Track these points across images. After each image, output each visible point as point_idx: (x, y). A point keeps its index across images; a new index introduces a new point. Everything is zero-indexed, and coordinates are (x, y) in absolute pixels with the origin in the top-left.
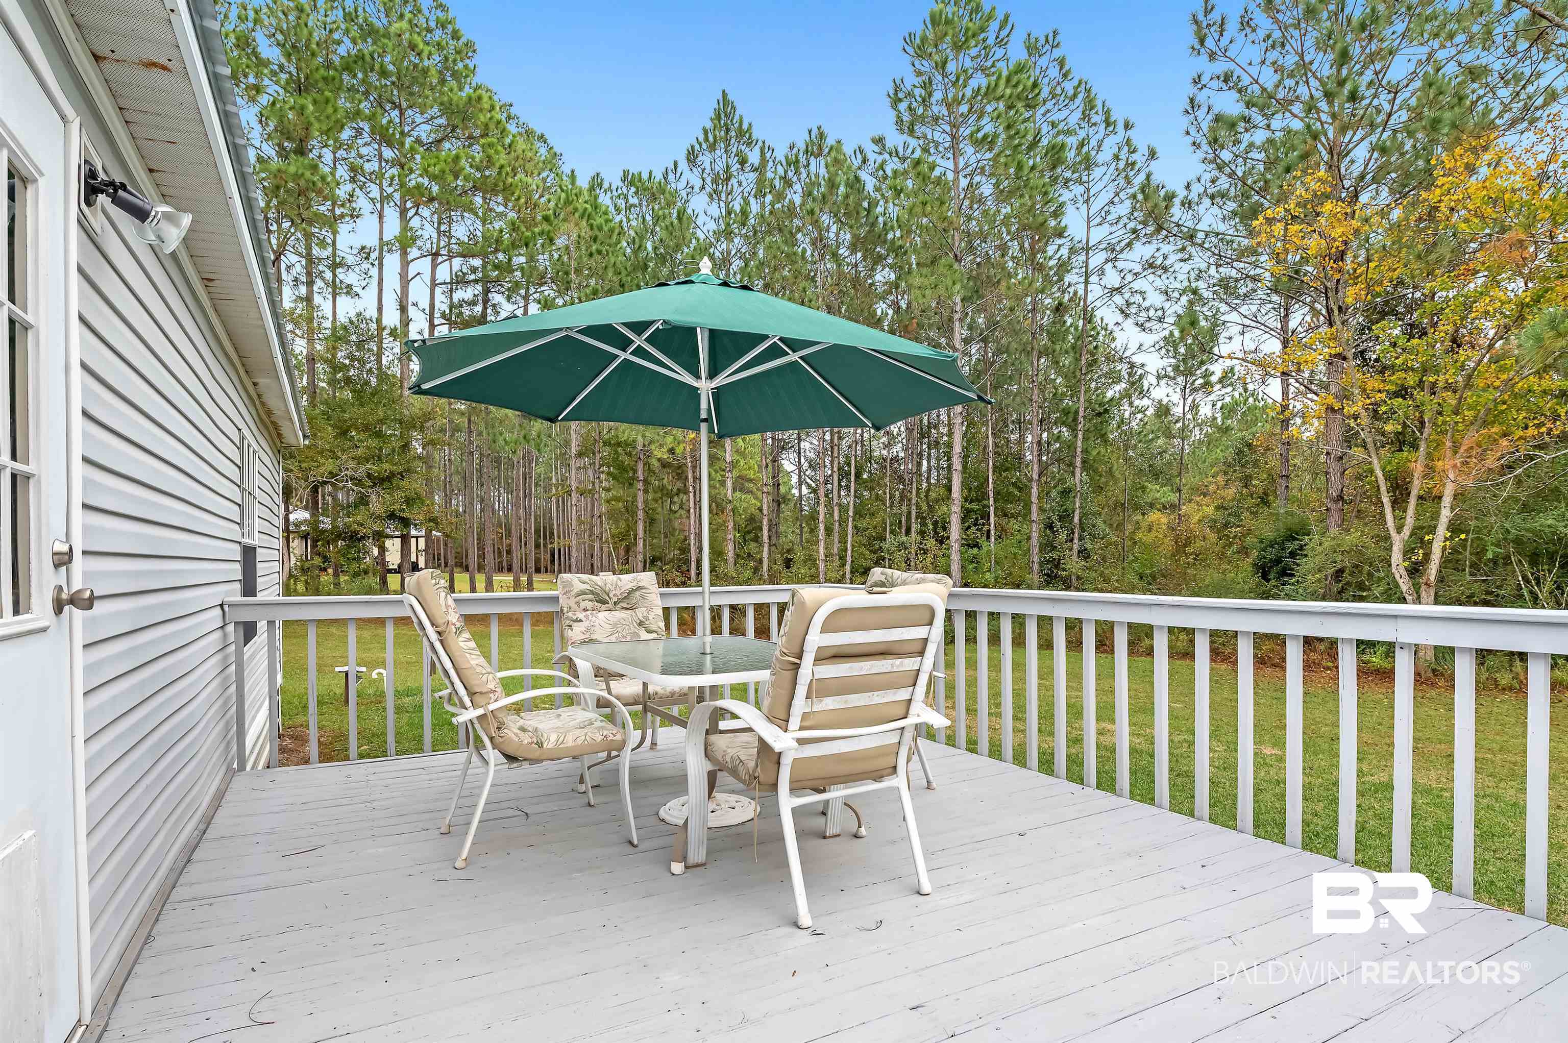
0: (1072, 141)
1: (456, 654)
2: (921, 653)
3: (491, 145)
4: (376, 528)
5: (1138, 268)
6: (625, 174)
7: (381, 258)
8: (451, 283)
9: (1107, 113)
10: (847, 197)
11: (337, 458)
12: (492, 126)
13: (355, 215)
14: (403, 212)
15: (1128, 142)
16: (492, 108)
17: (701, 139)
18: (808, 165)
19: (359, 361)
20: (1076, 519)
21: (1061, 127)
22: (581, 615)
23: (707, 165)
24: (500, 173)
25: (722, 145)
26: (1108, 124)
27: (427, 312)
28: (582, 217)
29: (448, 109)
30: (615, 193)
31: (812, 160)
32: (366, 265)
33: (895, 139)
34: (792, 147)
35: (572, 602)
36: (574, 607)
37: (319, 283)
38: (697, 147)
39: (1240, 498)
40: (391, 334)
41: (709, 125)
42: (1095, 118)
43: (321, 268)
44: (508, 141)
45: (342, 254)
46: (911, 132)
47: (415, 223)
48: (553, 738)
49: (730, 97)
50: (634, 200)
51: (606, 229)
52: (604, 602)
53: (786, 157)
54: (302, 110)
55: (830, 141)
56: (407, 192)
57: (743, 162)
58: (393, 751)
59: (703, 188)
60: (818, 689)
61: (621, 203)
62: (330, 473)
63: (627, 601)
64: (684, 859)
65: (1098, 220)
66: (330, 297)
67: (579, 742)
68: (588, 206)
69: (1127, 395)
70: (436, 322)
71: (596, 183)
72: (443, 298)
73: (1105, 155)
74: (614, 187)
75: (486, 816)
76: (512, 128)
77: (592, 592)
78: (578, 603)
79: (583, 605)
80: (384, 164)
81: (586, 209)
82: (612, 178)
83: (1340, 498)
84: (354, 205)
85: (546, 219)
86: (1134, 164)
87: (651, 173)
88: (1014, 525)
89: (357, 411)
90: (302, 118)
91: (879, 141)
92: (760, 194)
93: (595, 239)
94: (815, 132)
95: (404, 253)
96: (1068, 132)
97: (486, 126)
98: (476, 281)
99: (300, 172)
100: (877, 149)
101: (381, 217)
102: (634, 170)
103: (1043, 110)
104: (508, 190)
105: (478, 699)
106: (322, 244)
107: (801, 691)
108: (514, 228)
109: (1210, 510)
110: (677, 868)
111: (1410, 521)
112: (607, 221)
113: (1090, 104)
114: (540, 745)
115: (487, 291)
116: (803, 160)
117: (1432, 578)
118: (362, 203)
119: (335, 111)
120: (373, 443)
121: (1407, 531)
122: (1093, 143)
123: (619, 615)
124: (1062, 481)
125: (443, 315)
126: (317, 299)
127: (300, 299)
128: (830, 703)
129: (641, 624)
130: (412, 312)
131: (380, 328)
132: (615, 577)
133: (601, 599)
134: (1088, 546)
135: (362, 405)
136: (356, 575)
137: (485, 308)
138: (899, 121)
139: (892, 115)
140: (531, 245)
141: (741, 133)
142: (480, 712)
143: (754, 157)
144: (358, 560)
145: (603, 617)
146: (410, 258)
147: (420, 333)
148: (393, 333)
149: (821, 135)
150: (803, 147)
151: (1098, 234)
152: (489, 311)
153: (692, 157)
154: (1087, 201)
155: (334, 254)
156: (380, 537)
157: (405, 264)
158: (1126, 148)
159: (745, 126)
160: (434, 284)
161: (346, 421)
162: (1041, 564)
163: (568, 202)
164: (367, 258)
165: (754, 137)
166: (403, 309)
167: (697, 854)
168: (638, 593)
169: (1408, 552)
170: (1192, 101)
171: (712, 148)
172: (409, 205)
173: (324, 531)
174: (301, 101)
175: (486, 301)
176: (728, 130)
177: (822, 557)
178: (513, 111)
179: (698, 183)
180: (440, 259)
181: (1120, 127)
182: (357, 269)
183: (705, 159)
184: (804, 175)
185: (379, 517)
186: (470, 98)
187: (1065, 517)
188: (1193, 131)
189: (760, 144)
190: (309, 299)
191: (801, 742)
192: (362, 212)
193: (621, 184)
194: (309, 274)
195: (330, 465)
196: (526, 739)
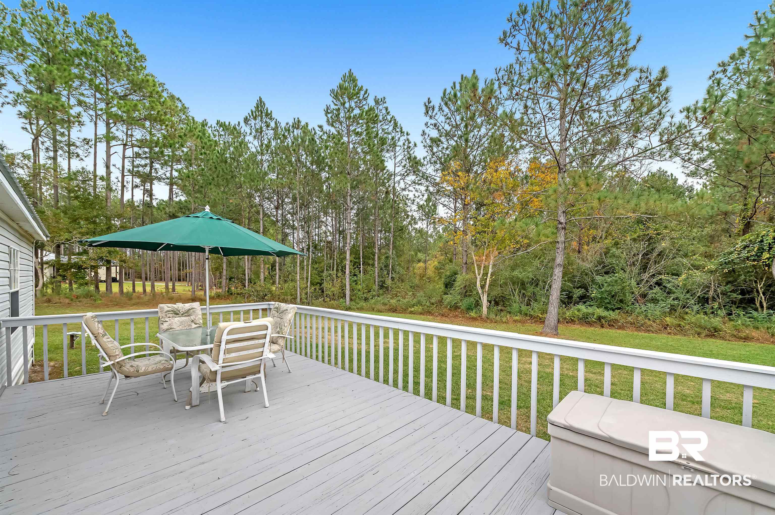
0: (390, 137)
1: (102, 343)
2: (265, 338)
3: (153, 102)
4: (92, 264)
5: (410, 183)
6: (218, 122)
7: (95, 145)
8: (133, 158)
9: (401, 128)
10: (308, 146)
11: (71, 232)
12: (154, 93)
13: (81, 124)
14: (108, 124)
15: (408, 140)
16: (154, 85)
17: (250, 114)
18: (293, 132)
19: (83, 189)
20: (390, 267)
21: (386, 131)
22: (167, 319)
23: (253, 125)
24: (158, 113)
25: (259, 118)
26: (401, 133)
27: (121, 169)
28: (197, 138)
29: (132, 82)
30: (213, 129)
31: (295, 130)
32: (86, 147)
33: (327, 128)
34: (287, 124)
35: (164, 315)
36: (164, 316)
37: (60, 152)
38: (249, 117)
39: (445, 260)
40: (100, 179)
41: (254, 109)
42: (398, 130)
43: (62, 145)
44: (162, 100)
45: (74, 141)
46: (332, 125)
47: (113, 130)
48: (143, 368)
49: (263, 100)
50: (222, 133)
51: (208, 144)
52: (177, 314)
53: (285, 128)
54: (51, 72)
55: (303, 123)
56: (110, 115)
57: (268, 126)
58: (85, 373)
59: (251, 134)
60: (228, 351)
61: (216, 133)
62: (66, 239)
63: (187, 313)
64: (190, 404)
65: (398, 164)
66: (67, 159)
67: (154, 369)
68: (200, 134)
69: (410, 223)
70: (125, 174)
71: (204, 124)
72: (129, 164)
73: (401, 143)
74: (213, 126)
75: (116, 397)
76: (165, 94)
77: (172, 311)
78: (166, 315)
79: (168, 316)
80: (97, 100)
81: (199, 135)
82: (212, 122)
83: (466, 263)
84: (80, 119)
85: (180, 137)
86: (410, 147)
87: (229, 123)
88: (369, 268)
89: (82, 212)
90: (51, 76)
91: (320, 127)
92: (275, 138)
93: (203, 148)
94: (296, 119)
95: (108, 143)
96: (388, 133)
97: (151, 93)
98: (146, 158)
99: (49, 101)
100: (320, 129)
101: (96, 124)
102: (222, 121)
103: (380, 124)
104: (162, 122)
105: (111, 358)
106: (62, 134)
107: (222, 353)
108: (165, 137)
109: (436, 263)
110: (188, 407)
111: (482, 272)
112: (209, 141)
113: (396, 124)
114: (138, 371)
115: (152, 163)
116: (291, 129)
117: (487, 290)
118: (85, 118)
119: (69, 75)
120: (91, 226)
121: (481, 275)
122: (397, 138)
123: (183, 318)
124: (386, 253)
125: (129, 171)
126: (59, 159)
127: (50, 158)
128: (233, 355)
129: (192, 321)
130: (112, 169)
131: (95, 176)
132: (182, 305)
133: (176, 313)
134: (394, 276)
135: (85, 209)
136: (81, 285)
137: (151, 170)
138: (328, 121)
139: (326, 118)
140: (173, 147)
141: (267, 115)
142: (112, 362)
143: (273, 124)
144: (83, 278)
145: (177, 319)
146: (111, 145)
147: (117, 178)
148: (102, 178)
149: (299, 121)
150: (291, 124)
151: (398, 170)
152: (153, 171)
153: (246, 120)
154: (395, 158)
155: (69, 141)
156: (95, 268)
157: (109, 147)
158: (407, 142)
159: (269, 112)
160: (124, 157)
161: (75, 216)
162: (378, 282)
163: (191, 131)
164: (88, 144)
165: (273, 117)
166: (108, 167)
167: (195, 402)
168: (192, 311)
169: (481, 281)
170: (424, 132)
171: (255, 119)
172: (111, 121)
173: (63, 265)
174: (50, 68)
175: (151, 167)
176: (262, 113)
177: (298, 279)
178: (166, 87)
179: (248, 131)
180: (127, 147)
181: (405, 134)
182: (82, 148)
183: (252, 122)
184: (292, 135)
185: (94, 259)
186: (143, 80)
187: (387, 266)
188: (424, 141)
189: (275, 120)
190: (55, 159)
191: (223, 367)
192: (84, 123)
193: (216, 126)
194: (55, 147)
195: (67, 236)
196: (132, 370)
